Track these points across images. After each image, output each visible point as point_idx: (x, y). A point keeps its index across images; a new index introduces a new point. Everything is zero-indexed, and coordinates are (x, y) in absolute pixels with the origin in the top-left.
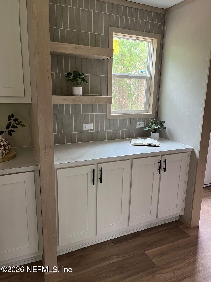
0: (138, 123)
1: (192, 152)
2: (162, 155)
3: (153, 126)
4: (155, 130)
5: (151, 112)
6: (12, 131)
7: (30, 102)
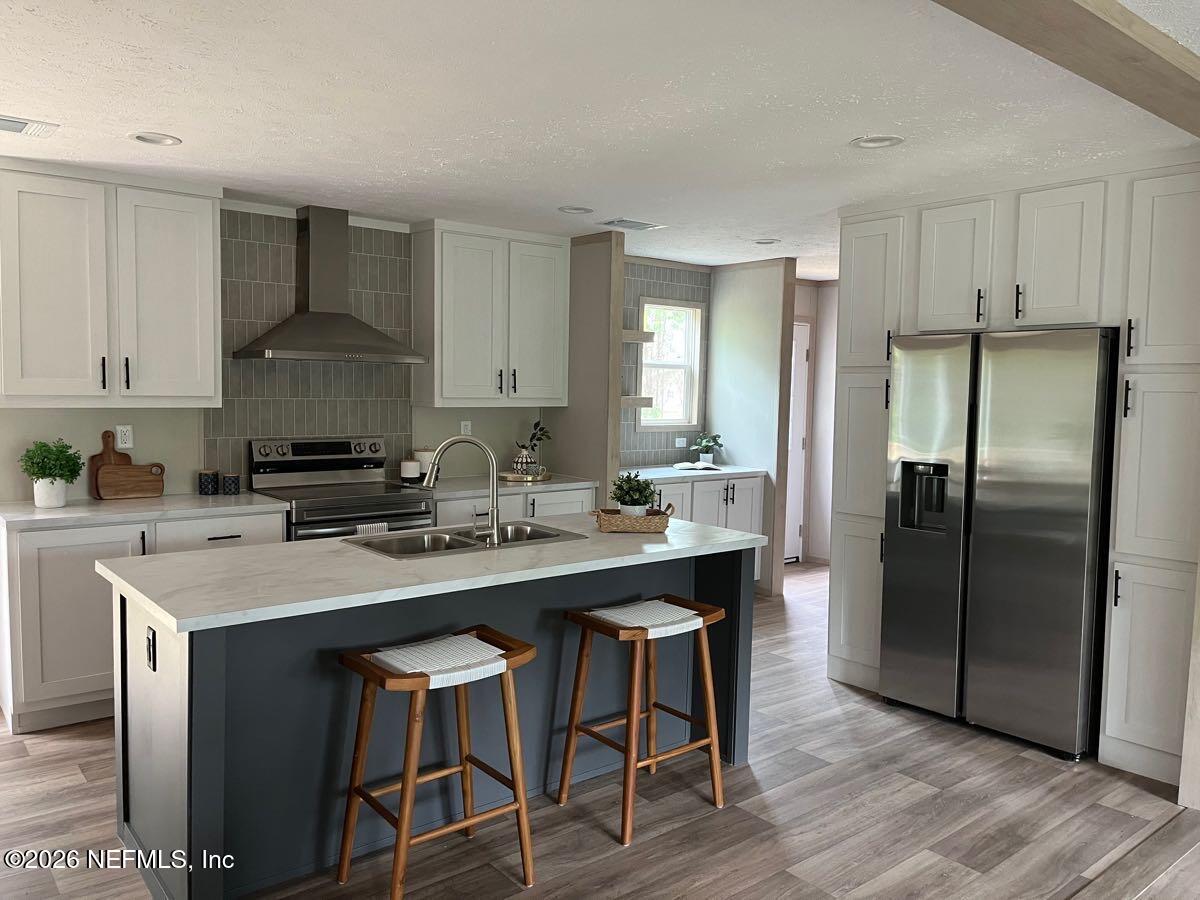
0: (677, 440)
1: (767, 477)
2: (728, 479)
3: (704, 443)
4: (707, 450)
5: (695, 422)
6: (535, 445)
7: (566, 405)
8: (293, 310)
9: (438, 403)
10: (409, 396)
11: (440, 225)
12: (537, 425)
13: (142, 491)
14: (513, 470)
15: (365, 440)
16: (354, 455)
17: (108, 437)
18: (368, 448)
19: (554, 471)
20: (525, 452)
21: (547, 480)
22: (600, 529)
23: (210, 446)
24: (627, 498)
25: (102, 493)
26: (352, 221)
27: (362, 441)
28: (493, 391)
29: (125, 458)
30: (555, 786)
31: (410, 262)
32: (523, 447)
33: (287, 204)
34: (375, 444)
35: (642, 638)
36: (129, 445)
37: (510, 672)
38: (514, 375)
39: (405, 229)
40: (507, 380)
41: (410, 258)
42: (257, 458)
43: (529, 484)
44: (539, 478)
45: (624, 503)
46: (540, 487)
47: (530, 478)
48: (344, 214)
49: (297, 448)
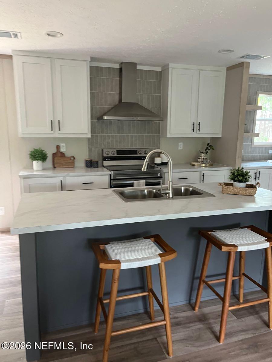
6: (207, 152)
7: (221, 136)
8: (118, 102)
9: (169, 136)
10: (159, 134)
11: (171, 65)
12: (208, 144)
13: (68, 165)
14: (198, 161)
15: (142, 149)
16: (138, 155)
17: (58, 147)
18: (143, 153)
19: (214, 162)
20: (203, 155)
21: (211, 165)
22: (223, 192)
23: (90, 151)
24: (236, 179)
25: (56, 166)
26: (139, 67)
27: (141, 150)
28: (190, 131)
29: (63, 154)
30: (194, 301)
31: (161, 82)
32: (203, 153)
33: (115, 62)
34: (145, 151)
35: (235, 251)
36: (65, 150)
37: (163, 263)
38: (199, 124)
39: (159, 69)
40: (197, 126)
41: (161, 80)
42: (105, 155)
43: (203, 167)
44: (207, 165)
45: (235, 181)
46: (207, 169)
47: (204, 165)
48: (135, 64)
49: (119, 152)
